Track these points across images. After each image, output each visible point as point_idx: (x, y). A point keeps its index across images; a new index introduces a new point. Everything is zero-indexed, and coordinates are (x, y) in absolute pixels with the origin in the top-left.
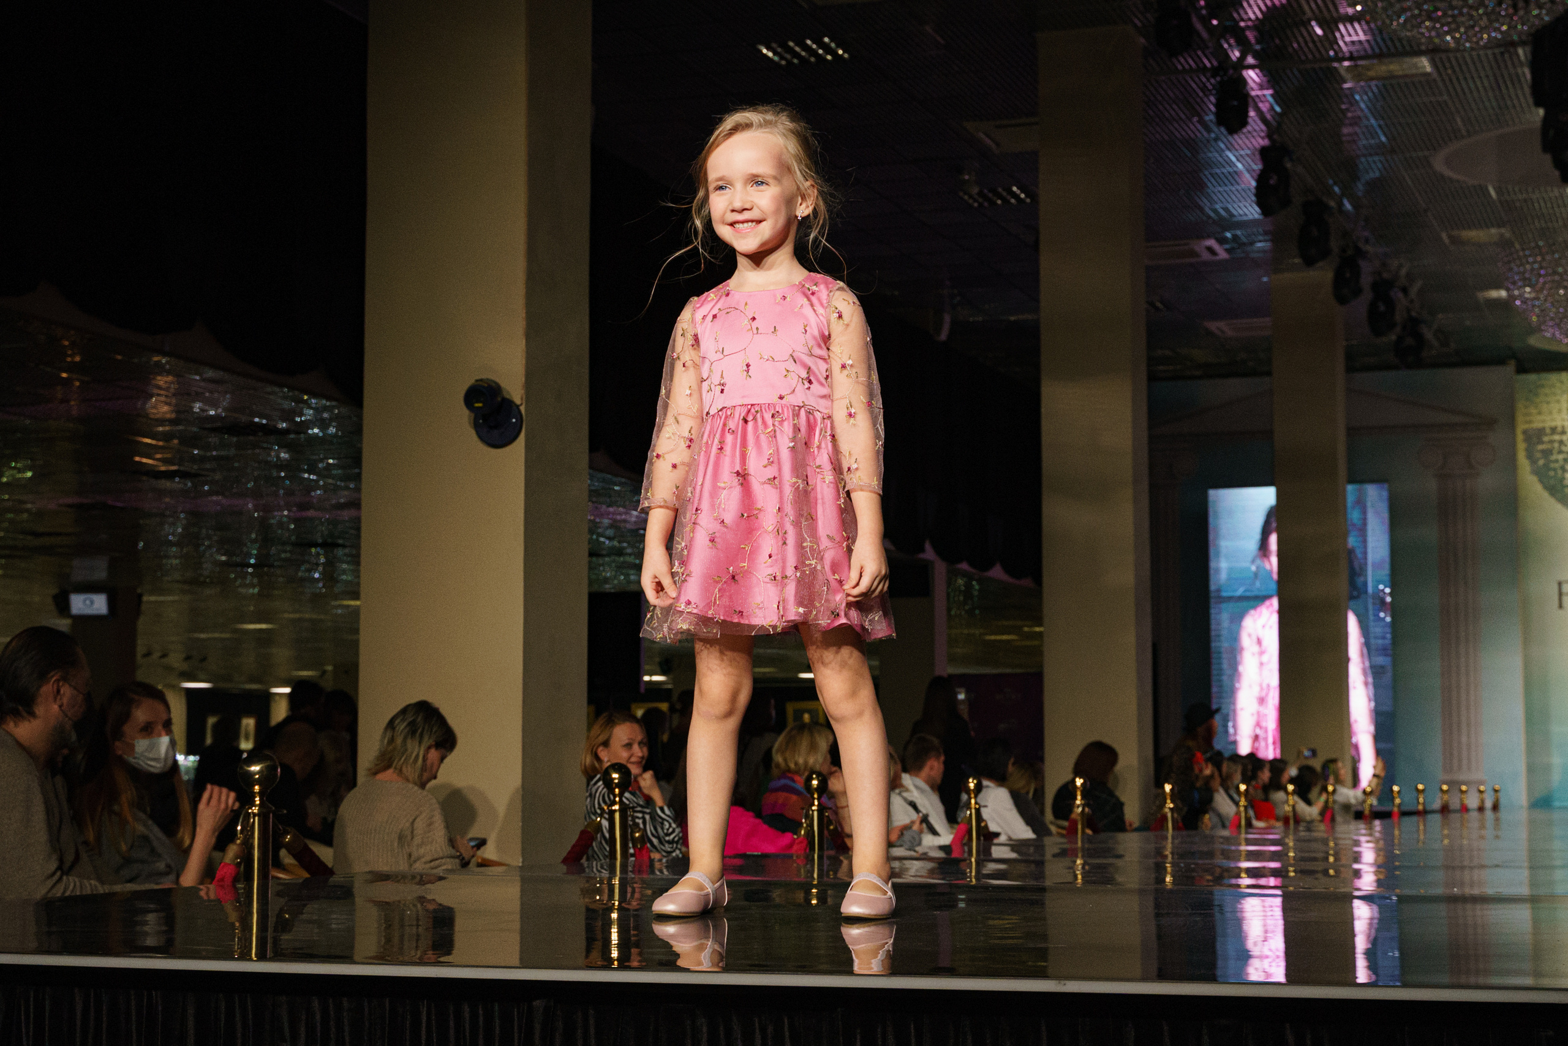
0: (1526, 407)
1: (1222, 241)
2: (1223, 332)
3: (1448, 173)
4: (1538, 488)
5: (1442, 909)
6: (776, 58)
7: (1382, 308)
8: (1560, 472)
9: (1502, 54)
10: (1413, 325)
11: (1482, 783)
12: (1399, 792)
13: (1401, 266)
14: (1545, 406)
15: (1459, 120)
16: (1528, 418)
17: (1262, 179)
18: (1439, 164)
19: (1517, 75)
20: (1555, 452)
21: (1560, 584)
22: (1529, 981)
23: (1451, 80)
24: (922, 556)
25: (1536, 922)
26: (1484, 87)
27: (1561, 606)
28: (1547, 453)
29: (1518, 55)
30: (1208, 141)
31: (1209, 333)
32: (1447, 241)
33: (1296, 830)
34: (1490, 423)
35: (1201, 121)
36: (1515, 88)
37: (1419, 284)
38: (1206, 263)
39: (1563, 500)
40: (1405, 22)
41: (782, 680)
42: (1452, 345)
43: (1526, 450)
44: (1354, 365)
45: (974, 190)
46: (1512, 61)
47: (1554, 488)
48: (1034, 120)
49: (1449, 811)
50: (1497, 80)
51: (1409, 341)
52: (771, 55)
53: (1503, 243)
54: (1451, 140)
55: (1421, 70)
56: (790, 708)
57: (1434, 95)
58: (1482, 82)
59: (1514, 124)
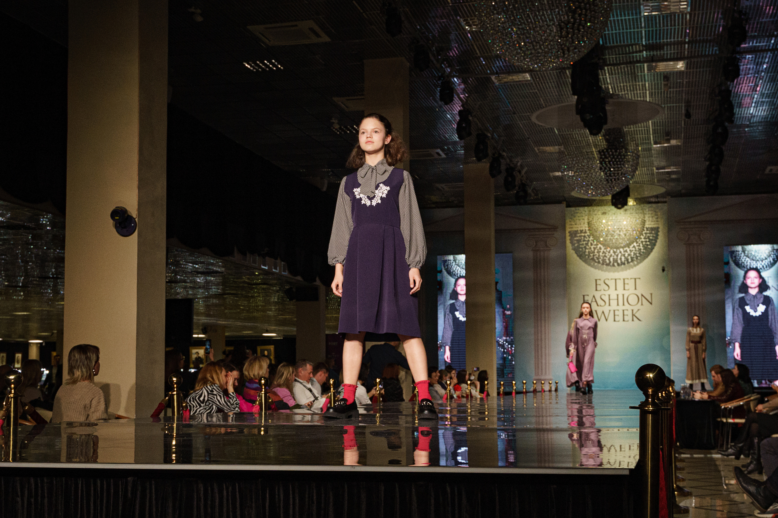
0: (570, 221)
1: (443, 150)
2: (444, 189)
3: (537, 122)
4: (575, 255)
5: (534, 434)
6: (252, 69)
7: (510, 179)
8: (584, 249)
9: (560, 72)
10: (523, 187)
11: (551, 380)
13: (518, 162)
14: (578, 221)
15: (542, 100)
16: (571, 226)
17: (459, 124)
18: (534, 119)
19: (566, 81)
20: (582, 240)
21: (584, 296)
23: (538, 83)
24: (315, 283)
26: (552, 86)
28: (579, 241)
29: (566, 73)
30: (437, 107)
31: (438, 189)
32: (537, 151)
33: (471, 400)
34: (554, 228)
35: (434, 99)
36: (565, 87)
37: (526, 169)
38: (436, 159)
39: (585, 261)
40: (518, 59)
41: (256, 337)
42: (540, 195)
43: (570, 240)
44: (499, 203)
45: (337, 127)
46: (564, 76)
47: (582, 256)
48: (362, 97)
49: (537, 392)
50: (558, 84)
51: (521, 193)
52: (249, 67)
53: (560, 153)
54: (539, 109)
55: (526, 79)
56: (259, 349)
57: (532, 89)
58: (552, 84)
59: (565, 102)
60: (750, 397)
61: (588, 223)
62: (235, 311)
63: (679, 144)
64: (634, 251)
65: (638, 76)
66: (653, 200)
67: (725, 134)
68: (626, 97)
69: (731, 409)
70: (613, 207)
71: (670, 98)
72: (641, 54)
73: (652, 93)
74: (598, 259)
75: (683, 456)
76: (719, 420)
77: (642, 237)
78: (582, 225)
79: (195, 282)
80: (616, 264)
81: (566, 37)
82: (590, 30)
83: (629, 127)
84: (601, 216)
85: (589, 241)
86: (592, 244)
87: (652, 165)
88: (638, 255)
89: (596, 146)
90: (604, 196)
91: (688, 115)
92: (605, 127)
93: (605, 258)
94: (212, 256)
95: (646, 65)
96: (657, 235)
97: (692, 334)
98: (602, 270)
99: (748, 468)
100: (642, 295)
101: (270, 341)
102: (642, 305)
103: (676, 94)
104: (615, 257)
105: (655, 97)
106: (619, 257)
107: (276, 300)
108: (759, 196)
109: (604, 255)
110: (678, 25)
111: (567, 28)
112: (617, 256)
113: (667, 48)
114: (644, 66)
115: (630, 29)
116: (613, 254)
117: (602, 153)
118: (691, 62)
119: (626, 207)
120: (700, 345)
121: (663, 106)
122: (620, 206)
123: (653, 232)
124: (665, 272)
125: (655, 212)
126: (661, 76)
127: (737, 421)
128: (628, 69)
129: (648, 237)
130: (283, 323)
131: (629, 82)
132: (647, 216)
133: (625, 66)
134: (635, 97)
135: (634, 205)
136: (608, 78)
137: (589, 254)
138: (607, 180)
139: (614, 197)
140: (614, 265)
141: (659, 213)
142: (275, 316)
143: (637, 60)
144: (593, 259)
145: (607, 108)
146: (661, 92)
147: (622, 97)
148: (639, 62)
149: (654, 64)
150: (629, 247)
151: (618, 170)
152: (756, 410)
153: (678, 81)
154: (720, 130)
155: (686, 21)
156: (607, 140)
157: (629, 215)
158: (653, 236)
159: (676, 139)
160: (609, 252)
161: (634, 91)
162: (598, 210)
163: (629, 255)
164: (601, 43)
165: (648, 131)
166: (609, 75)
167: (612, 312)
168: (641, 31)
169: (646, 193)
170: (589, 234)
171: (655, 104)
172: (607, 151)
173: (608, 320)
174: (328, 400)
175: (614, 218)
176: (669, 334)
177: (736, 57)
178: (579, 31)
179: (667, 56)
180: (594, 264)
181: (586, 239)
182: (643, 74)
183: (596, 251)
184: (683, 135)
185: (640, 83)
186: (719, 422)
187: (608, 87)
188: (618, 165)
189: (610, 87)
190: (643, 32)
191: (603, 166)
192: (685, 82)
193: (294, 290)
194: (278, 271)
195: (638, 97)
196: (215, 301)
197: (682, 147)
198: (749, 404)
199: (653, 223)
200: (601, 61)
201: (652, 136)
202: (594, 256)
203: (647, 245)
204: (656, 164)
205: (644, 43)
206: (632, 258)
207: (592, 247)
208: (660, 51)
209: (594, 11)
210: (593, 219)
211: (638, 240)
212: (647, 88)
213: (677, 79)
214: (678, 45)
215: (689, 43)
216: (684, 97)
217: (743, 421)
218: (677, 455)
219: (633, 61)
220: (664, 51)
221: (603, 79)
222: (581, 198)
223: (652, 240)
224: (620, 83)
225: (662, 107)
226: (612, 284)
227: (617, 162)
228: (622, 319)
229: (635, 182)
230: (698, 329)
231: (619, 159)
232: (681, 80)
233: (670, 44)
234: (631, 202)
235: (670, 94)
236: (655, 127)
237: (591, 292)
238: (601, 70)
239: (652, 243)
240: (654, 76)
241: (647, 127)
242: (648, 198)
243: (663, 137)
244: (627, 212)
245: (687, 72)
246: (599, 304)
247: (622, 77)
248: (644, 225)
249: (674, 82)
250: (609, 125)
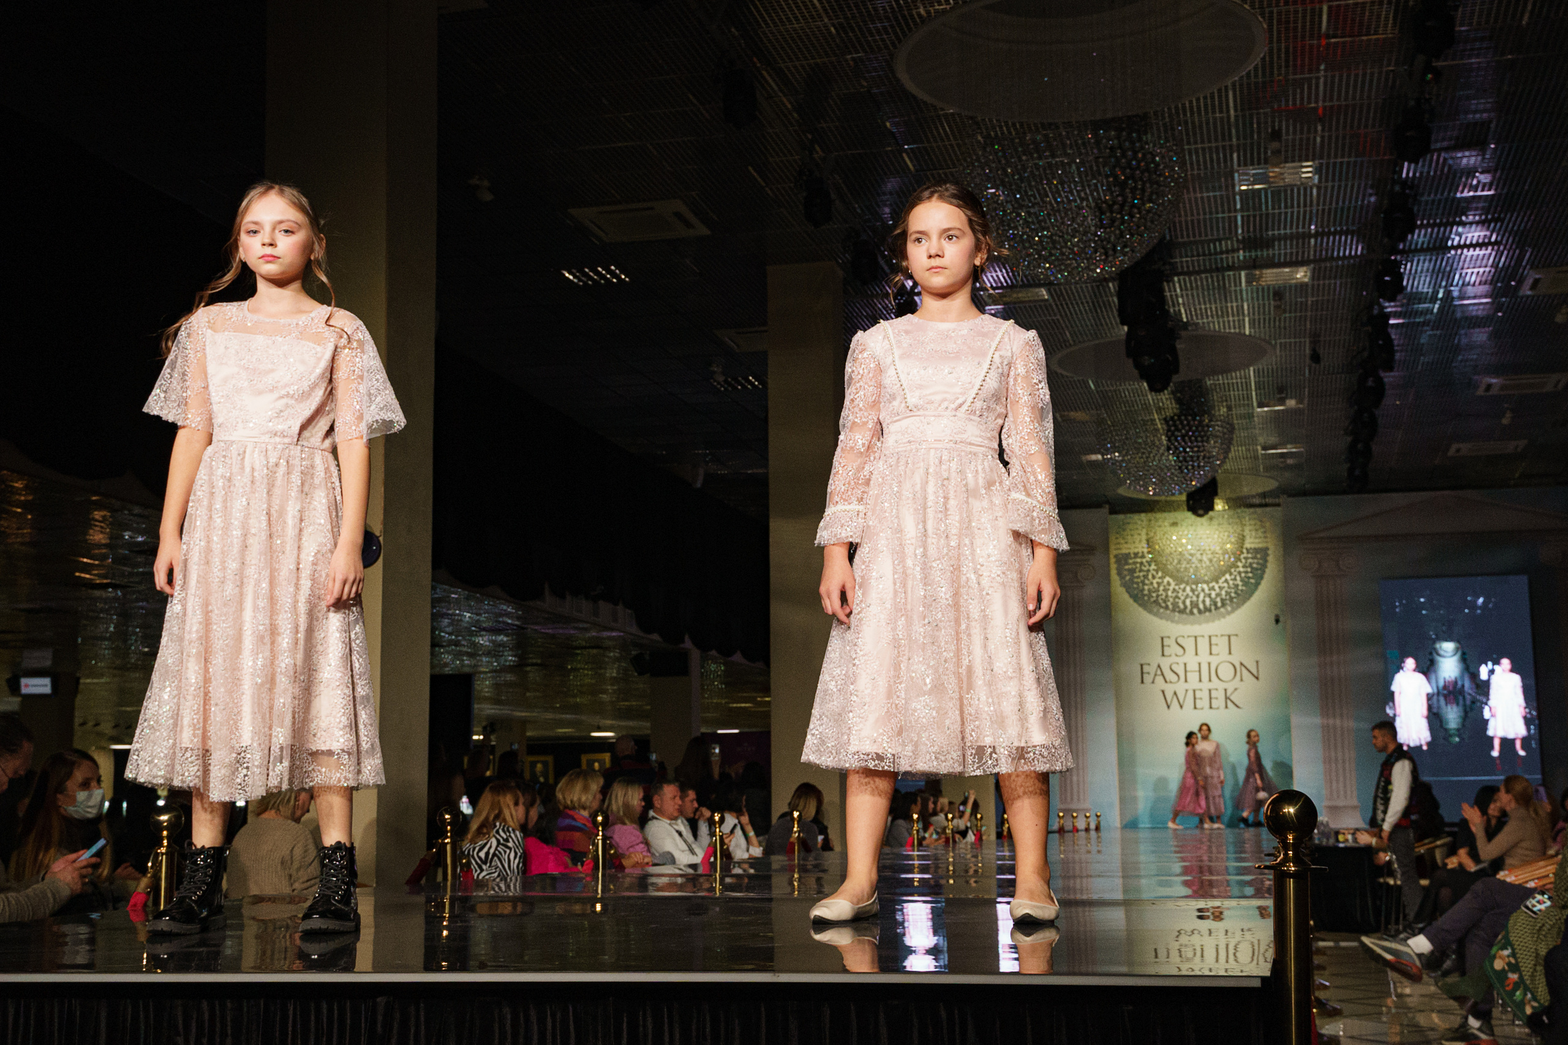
0: (1117, 538)
4: (1126, 596)
6: (575, 280)
8: (1141, 585)
9: (1098, 287)
11: (1088, 810)
14: (1129, 537)
15: (1068, 334)
16: (1118, 546)
19: (1108, 301)
20: (1137, 570)
21: (1142, 665)
23: (1061, 305)
24: (682, 646)
26: (1085, 309)
27: (1142, 682)
28: (1132, 571)
29: (1109, 288)
32: (1060, 420)
34: (1090, 549)
36: (1107, 311)
39: (1144, 605)
41: (579, 737)
43: (1117, 569)
45: (721, 379)
46: (1105, 291)
47: (1137, 596)
48: (764, 329)
49: (1064, 832)
50: (1094, 306)
52: (571, 278)
55: (1040, 298)
56: (584, 758)
57: (1050, 316)
58: (1084, 307)
59: (1107, 336)
61: (1148, 541)
62: (543, 694)
63: (1301, 406)
64: (1226, 589)
65: (1230, 292)
66: (1257, 501)
67: (1380, 390)
68: (1209, 327)
70: (1189, 514)
71: (1285, 328)
72: (1236, 255)
73: (1254, 320)
74: (1165, 602)
75: (1321, 943)
76: (1378, 880)
77: (1239, 564)
78: (1137, 544)
79: (474, 645)
80: (1195, 611)
81: (1110, 227)
82: (1151, 215)
83: (1216, 378)
84: (1168, 528)
85: (1148, 571)
86: (1154, 577)
87: (1253, 440)
88: (1233, 595)
89: (1159, 410)
90: (1173, 494)
91: (1316, 358)
92: (1176, 378)
93: (1177, 600)
94: (506, 600)
95: (1243, 274)
96: (1266, 561)
98: (1172, 621)
100: (1242, 664)
101: (603, 744)
102: (1242, 680)
103: (1295, 321)
104: (1195, 599)
105: (1259, 327)
106: (1201, 598)
107: (615, 674)
108: (1439, 493)
109: (1174, 595)
110: (1299, 206)
111: (1112, 212)
112: (1198, 596)
113: (1280, 245)
114: (1240, 275)
115: (1217, 213)
116: (1191, 594)
117: (1171, 423)
118: (1320, 268)
119: (1211, 513)
121: (1273, 342)
122: (1201, 512)
123: (1259, 556)
124: (1279, 623)
125: (1261, 521)
126: (1268, 293)
128: (1213, 281)
129: (1251, 564)
130: (627, 714)
131: (1215, 303)
132: (1247, 529)
133: (1209, 275)
134: (1224, 328)
135: (1224, 510)
136: (1179, 295)
137: (1150, 593)
138: (1180, 468)
139: (1190, 496)
140: (1192, 613)
141: (1268, 524)
142: (613, 701)
143: (1228, 266)
144: (1156, 602)
145: (1178, 346)
146: (1270, 319)
147: (1204, 328)
148: (1231, 268)
149: (1257, 272)
150: (1217, 582)
151: (1198, 451)
153: (1299, 300)
154: (1370, 383)
156: (1179, 401)
157: (1216, 527)
158: (1258, 563)
159: (1296, 397)
160: (1184, 590)
161: (1223, 316)
162: (1164, 520)
163: (1218, 595)
164: (1168, 237)
165: (1248, 384)
166: (1181, 290)
167: (1190, 693)
168: (1236, 217)
169: (1245, 489)
170: (1149, 559)
171: (1260, 338)
172: (1179, 419)
173: (1184, 707)
174: (711, 850)
175: (1192, 532)
176: (1289, 731)
177: (1396, 259)
178: (1132, 216)
179: (1279, 259)
180: (1158, 610)
181: (1143, 568)
182: (1238, 288)
183: (1161, 588)
184: (1307, 390)
185: (1235, 304)
186: (1381, 884)
187: (1180, 310)
189: (1183, 311)
190: (1239, 218)
191: (1173, 444)
192: (1309, 302)
193: (646, 656)
195: (1230, 328)
196: (510, 676)
197: (1306, 411)
199: (1257, 541)
200: (1167, 267)
201: (1254, 393)
202: (1158, 596)
203: (1249, 578)
204: (1261, 440)
205: (1240, 236)
206: (1222, 600)
207: (1155, 581)
208: (1268, 250)
209: (1157, 183)
210: (1155, 533)
211: (1233, 570)
212: (1246, 312)
213: (1296, 298)
214: (1298, 239)
215: (1316, 235)
216: (1308, 326)
219: (1222, 266)
220: (1274, 249)
221: (1171, 296)
222: (1135, 499)
223: (1257, 569)
224: (1200, 304)
225: (1270, 343)
226: (1189, 644)
227: (1196, 438)
228: (1208, 705)
229: (1226, 471)
231: (1200, 432)
232: (1304, 300)
233: (1285, 238)
234: (1219, 505)
235: (1285, 322)
236: (1259, 377)
237: (1154, 659)
238: (1168, 282)
239: (1257, 574)
240: (1257, 292)
241: (1246, 378)
242: (1248, 497)
243: (1274, 394)
244: (1213, 522)
245: (1313, 285)
246: (1168, 680)
247: (1203, 294)
248: (1243, 544)
249: (1291, 302)
250: (1183, 375)
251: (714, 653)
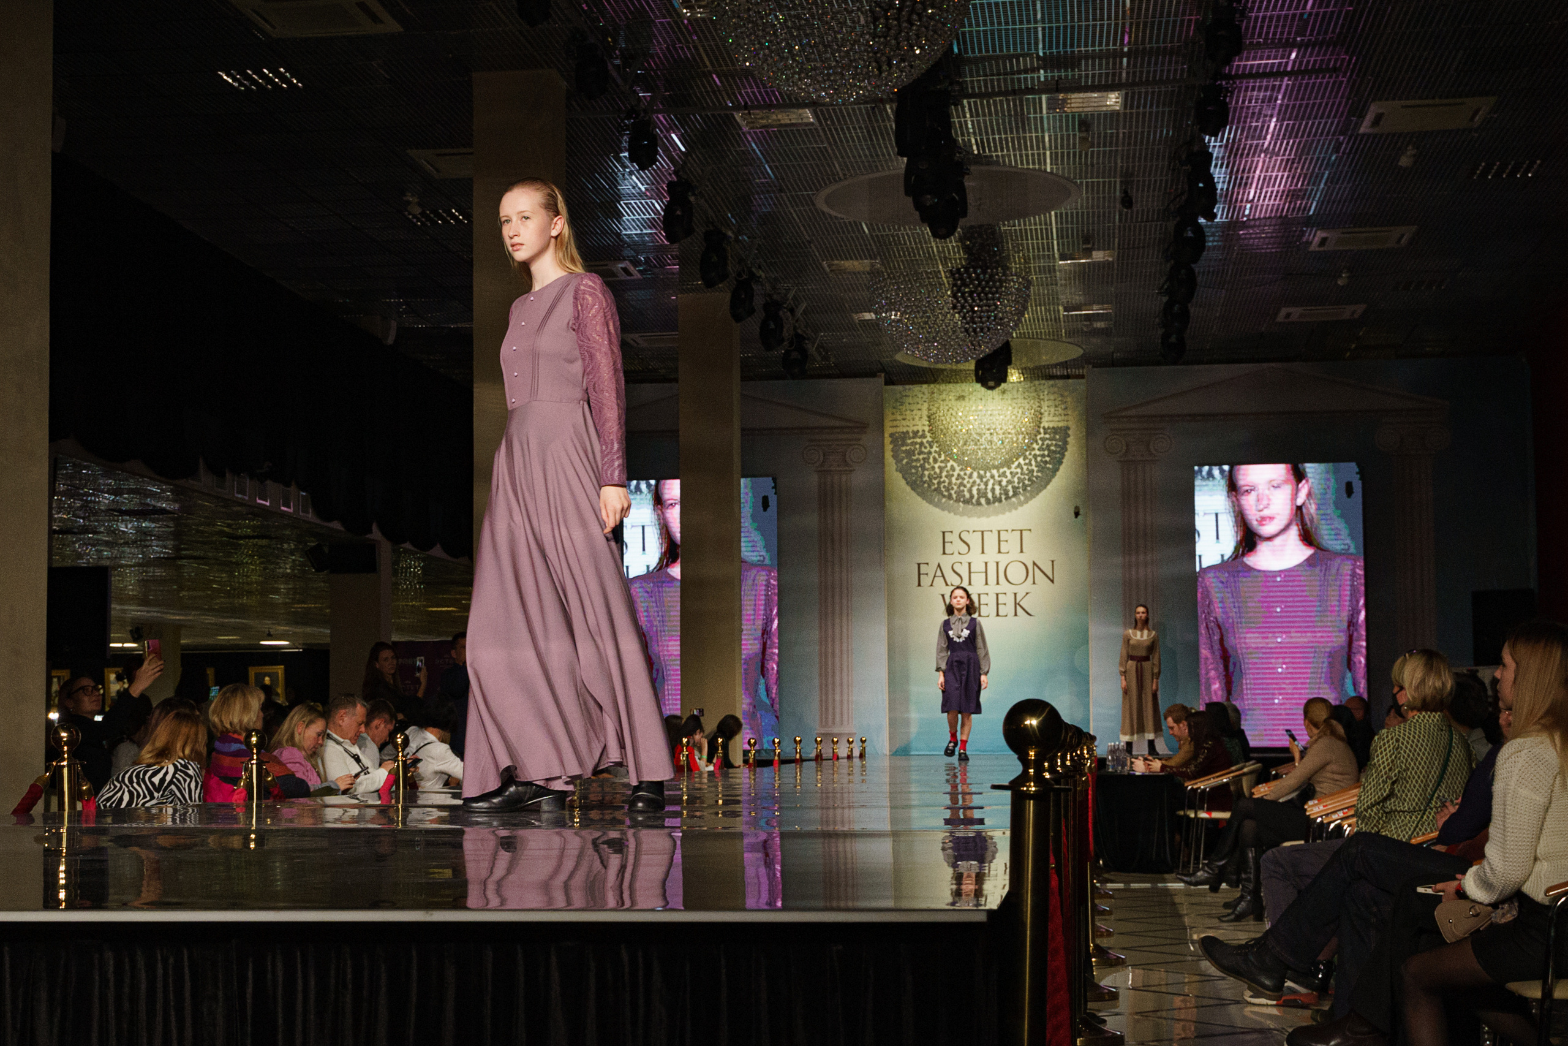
0: (893, 414)
1: (636, 263)
2: (638, 344)
3: (826, 209)
4: (903, 482)
5: (817, 846)
6: (235, 84)
7: (772, 326)
8: (920, 470)
9: (873, 108)
10: (799, 341)
11: (851, 735)
12: (779, 743)
13: (788, 290)
14: (908, 413)
15: (837, 165)
16: (895, 423)
17: (669, 210)
18: (820, 203)
19: (885, 124)
20: (916, 452)
21: (919, 565)
22: (890, 904)
23: (830, 130)
24: (368, 536)
25: (896, 853)
26: (858, 137)
27: (919, 585)
28: (910, 453)
29: (886, 110)
30: (623, 175)
32: (828, 269)
33: (690, 777)
34: (861, 427)
35: (619, 160)
36: (884, 139)
37: (804, 306)
38: (621, 282)
39: (922, 495)
40: (787, 79)
41: (245, 647)
42: (833, 360)
43: (892, 450)
44: (748, 375)
45: (417, 210)
46: (882, 116)
47: (917, 485)
48: (470, 150)
49: (822, 759)
50: (868, 132)
51: (795, 355)
52: (230, 81)
53: (874, 273)
54: (830, 183)
55: (805, 121)
56: (252, 672)
57: (816, 142)
58: (856, 133)
59: (883, 169)
60: (1242, 769)
61: (929, 417)
62: (201, 593)
63: (1110, 259)
64: (1019, 475)
65: (1029, 119)
66: (1058, 372)
67: (1199, 242)
68: (1004, 161)
69: (1205, 789)
70: (979, 385)
71: (1092, 165)
72: (1035, 75)
73: (1057, 154)
74: (948, 490)
75: (1110, 885)
76: (1182, 813)
77: (1035, 446)
78: (917, 421)
79: (112, 532)
80: (983, 501)
81: (885, 37)
82: (933, 23)
83: (1011, 222)
84: (953, 402)
85: (930, 453)
87: (1056, 300)
88: (1027, 482)
89: (945, 260)
90: (958, 362)
91: (1127, 201)
92: (962, 222)
93: (962, 488)
94: (151, 479)
95: (1044, 97)
96: (1066, 443)
97: (1131, 642)
98: (955, 514)
99: (1235, 909)
100: (1034, 564)
101: (273, 656)
102: (1034, 583)
103: (1104, 157)
104: (982, 486)
105: (1063, 163)
106: (990, 487)
107: (289, 571)
108: (1265, 365)
109: (960, 481)
110: (1109, 18)
111: (887, 18)
112: (986, 484)
113: (1087, 65)
114: (1040, 99)
115: (1014, 23)
116: (978, 481)
117: (957, 276)
119: (1003, 385)
120: (1146, 665)
121: (1078, 181)
122: (991, 384)
123: (1058, 437)
124: (1079, 517)
125: (1062, 396)
126: (1074, 122)
127: (1216, 815)
128: (1008, 105)
129: (1048, 446)
130: (303, 619)
131: (1012, 133)
132: (1045, 405)
133: (1005, 99)
134: (1022, 164)
135: (1020, 382)
136: (969, 123)
137: (930, 480)
138: (966, 330)
139: (980, 364)
140: (979, 503)
141: (1069, 399)
142: (286, 604)
143: (1027, 88)
144: (938, 490)
145: (966, 184)
146: (1074, 153)
147: (997, 163)
148: (1031, 91)
149: (1061, 97)
150: (1009, 468)
151: (988, 311)
152: (1253, 794)
153: (1109, 131)
154: (1189, 233)
155: (1124, 12)
156: (967, 250)
157: (1010, 402)
158: (1056, 445)
159: (1104, 250)
160: (970, 476)
161: (1020, 150)
162: (950, 391)
163: (1009, 482)
164: (956, 50)
165: (1048, 232)
166: (971, 116)
168: (1036, 28)
169: (1044, 357)
170: (930, 440)
171: (1063, 177)
172: (967, 271)
174: (392, 778)
175: (980, 408)
176: (1086, 641)
177: (1221, 84)
178: (912, 24)
179: (1087, 82)
180: (940, 500)
181: (923, 449)
182: (1038, 116)
183: (944, 474)
184: (1117, 240)
185: (1034, 135)
186: (1183, 816)
187: (970, 140)
188: (987, 299)
189: (973, 141)
190: (1040, 29)
191: (959, 302)
192: (1121, 135)
193: (326, 550)
194: (291, 510)
195: (1028, 163)
196: (159, 572)
197: (1116, 266)
198: (1241, 780)
199: (1056, 419)
200: (956, 88)
201: (1055, 242)
202: (939, 483)
203: (1046, 462)
204: (1063, 298)
205: (1041, 54)
206: (1013, 487)
207: (936, 466)
208: (1073, 70)
210: (938, 408)
211: (1027, 453)
212: (1047, 145)
213: (1105, 129)
214: (1107, 58)
215: (1128, 55)
216: (1119, 164)
217: (1226, 815)
218: (1098, 885)
219: (1020, 89)
220: (1080, 70)
221: (960, 123)
222: (914, 367)
223: (1054, 452)
225: (1076, 183)
226: (974, 540)
227: (986, 294)
228: (995, 614)
229: (1022, 336)
230: (1146, 632)
231: (991, 288)
232: (1114, 131)
233: (1093, 56)
234: (1014, 376)
235: (1092, 157)
236: (1062, 223)
237: (934, 556)
238: (956, 105)
239: (1055, 458)
240: (1061, 120)
241: (1046, 224)
242: (1048, 367)
243: (1078, 244)
244: (1005, 396)
245: (1125, 114)
246: (949, 583)
247: (997, 121)
248: (1040, 423)
249: (1099, 134)
250: (972, 218)
251: (408, 545)
